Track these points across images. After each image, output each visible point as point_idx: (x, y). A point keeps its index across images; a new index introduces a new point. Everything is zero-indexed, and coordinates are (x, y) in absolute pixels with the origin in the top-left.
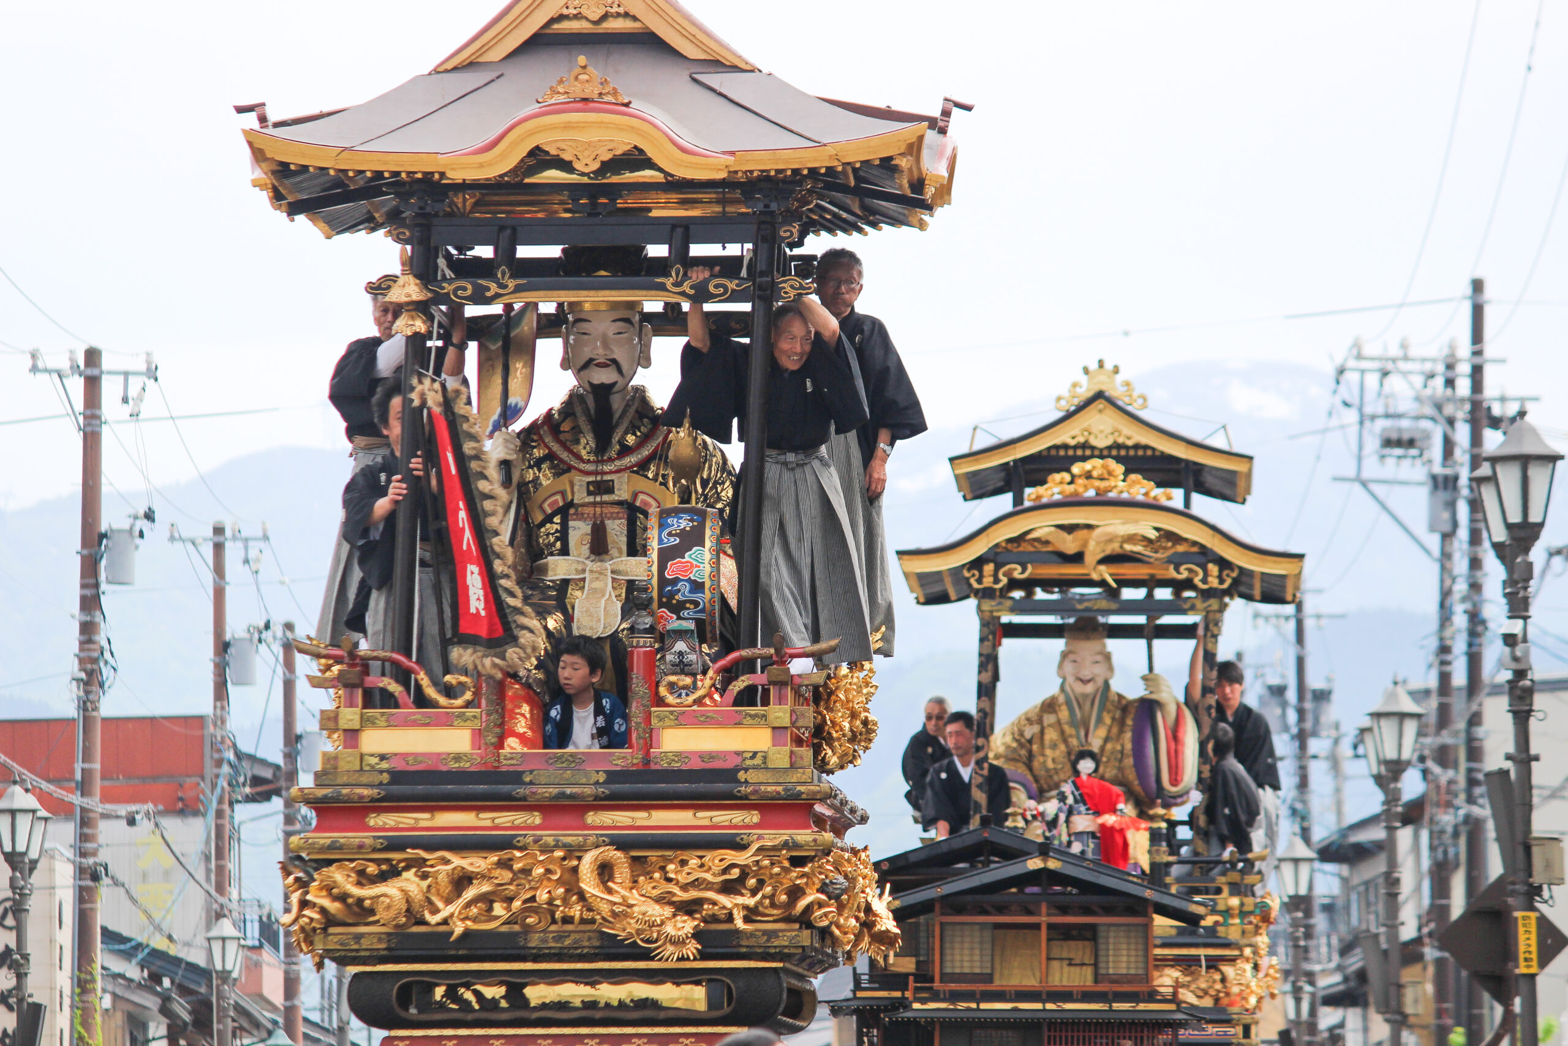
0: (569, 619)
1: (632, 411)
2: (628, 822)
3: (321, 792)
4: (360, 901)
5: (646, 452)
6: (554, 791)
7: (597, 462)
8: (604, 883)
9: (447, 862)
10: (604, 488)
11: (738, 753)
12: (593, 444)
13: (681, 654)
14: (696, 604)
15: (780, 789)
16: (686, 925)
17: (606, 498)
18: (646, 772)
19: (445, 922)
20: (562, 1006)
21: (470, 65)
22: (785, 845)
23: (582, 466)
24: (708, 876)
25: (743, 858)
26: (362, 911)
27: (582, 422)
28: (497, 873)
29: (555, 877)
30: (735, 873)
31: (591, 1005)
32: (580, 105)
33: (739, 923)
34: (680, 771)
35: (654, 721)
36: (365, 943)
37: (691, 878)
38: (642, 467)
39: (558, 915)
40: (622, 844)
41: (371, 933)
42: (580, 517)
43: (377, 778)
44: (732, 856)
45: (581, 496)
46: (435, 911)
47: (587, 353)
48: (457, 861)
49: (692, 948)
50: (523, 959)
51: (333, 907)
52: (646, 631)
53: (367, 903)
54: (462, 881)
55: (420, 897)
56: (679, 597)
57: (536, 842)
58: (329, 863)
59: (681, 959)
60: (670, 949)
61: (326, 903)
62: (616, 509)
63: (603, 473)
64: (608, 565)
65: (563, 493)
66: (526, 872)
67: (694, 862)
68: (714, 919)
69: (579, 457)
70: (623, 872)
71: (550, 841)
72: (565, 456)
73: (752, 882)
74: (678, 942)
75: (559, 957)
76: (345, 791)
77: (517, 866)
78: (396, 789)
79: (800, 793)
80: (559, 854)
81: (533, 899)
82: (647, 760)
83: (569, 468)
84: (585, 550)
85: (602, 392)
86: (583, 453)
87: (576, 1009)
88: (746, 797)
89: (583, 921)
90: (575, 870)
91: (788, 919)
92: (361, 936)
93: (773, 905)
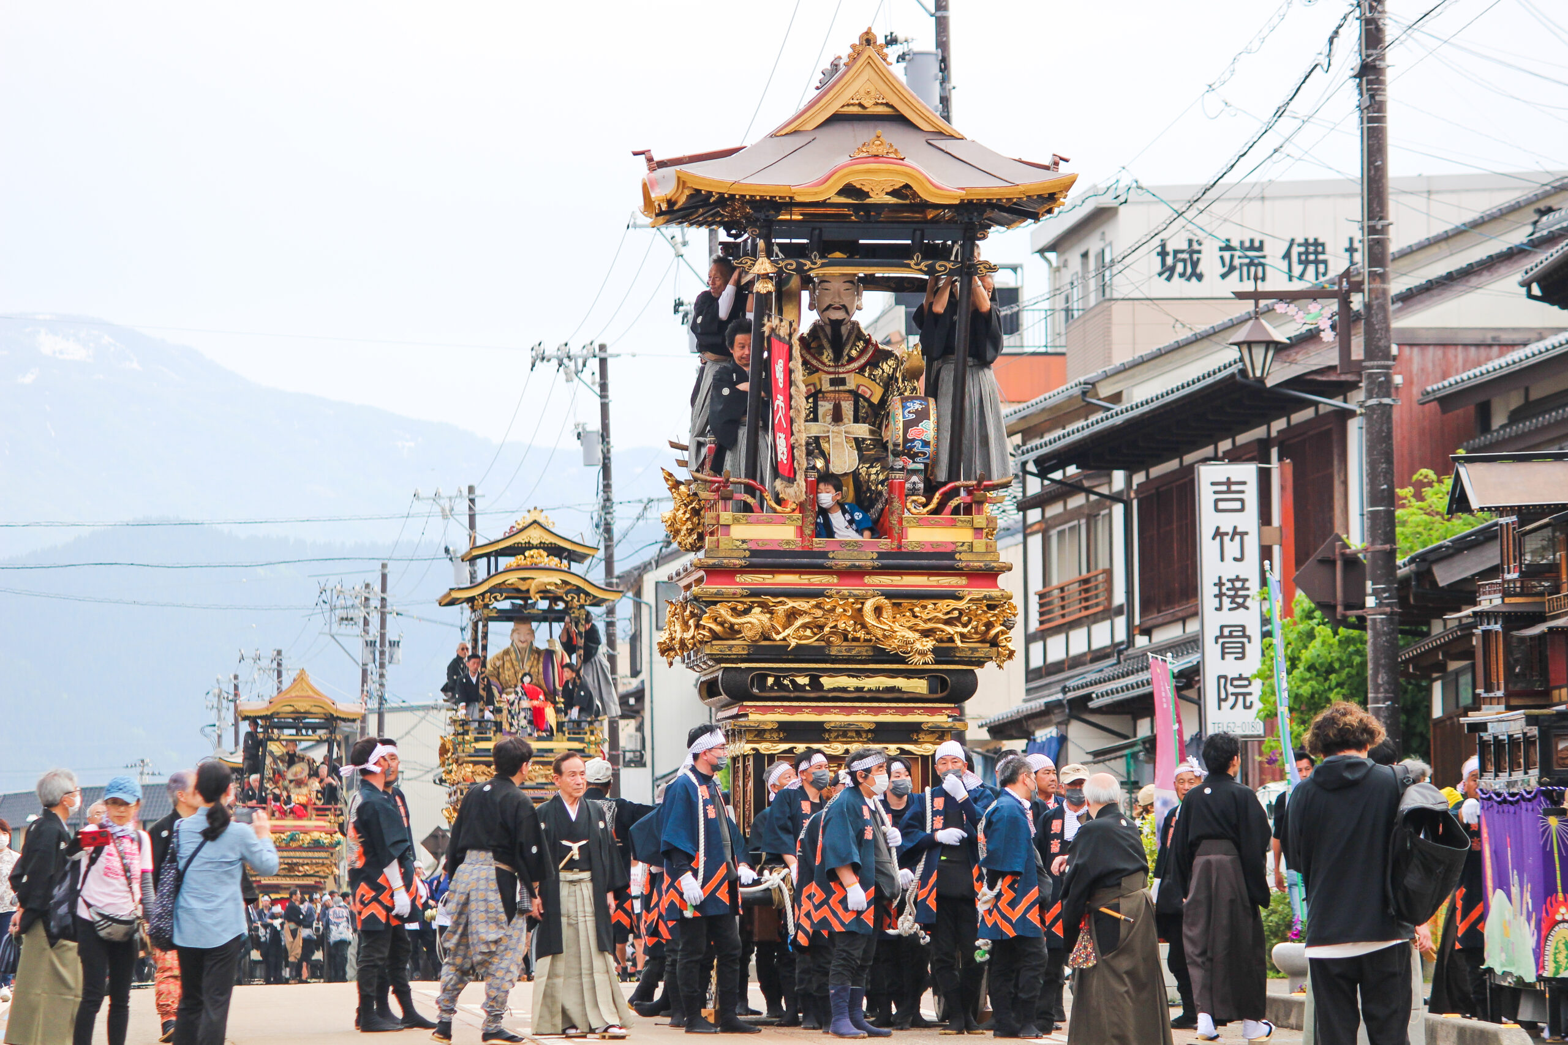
0: (827, 461)
1: (853, 336)
2: (889, 582)
3: (711, 562)
4: (732, 625)
5: (863, 361)
6: (849, 563)
7: (835, 366)
8: (878, 618)
9: (784, 603)
10: (838, 382)
11: (953, 543)
12: (832, 356)
13: (914, 483)
14: (925, 454)
15: (982, 564)
16: (929, 644)
17: (841, 388)
18: (899, 554)
19: (784, 639)
20: (844, 690)
21: (795, 132)
22: (985, 597)
23: (826, 369)
24: (940, 615)
25: (961, 605)
26: (733, 632)
27: (825, 342)
28: (813, 611)
29: (849, 614)
30: (956, 614)
31: (859, 689)
32: (872, 159)
33: (959, 643)
34: (921, 553)
35: (904, 523)
36: (734, 651)
37: (930, 616)
38: (861, 370)
39: (850, 636)
40: (888, 596)
41: (738, 646)
42: (824, 399)
43: (742, 555)
44: (954, 604)
45: (826, 387)
46: (778, 633)
47: (827, 301)
48: (791, 603)
49: (930, 657)
50: (826, 662)
51: (717, 629)
52: (900, 470)
53: (736, 627)
54: (792, 615)
55: (768, 624)
56: (915, 450)
57: (837, 593)
58: (715, 603)
59: (925, 663)
60: (918, 657)
61: (714, 626)
62: (847, 395)
63: (839, 373)
64: (843, 428)
65: (814, 385)
66: (833, 610)
67: (931, 606)
68: (941, 641)
69: (824, 364)
70: (887, 614)
71: (846, 592)
72: (814, 362)
73: (965, 619)
74: (922, 653)
75: (848, 660)
76: (725, 561)
77: (827, 607)
78: (755, 560)
79: (993, 567)
80: (851, 600)
81: (835, 626)
82: (900, 547)
83: (817, 370)
84: (829, 419)
85: (836, 324)
86: (826, 361)
87: (851, 692)
88: (961, 569)
89: (865, 640)
90: (860, 610)
91: (983, 641)
92: (733, 646)
93: (976, 633)
